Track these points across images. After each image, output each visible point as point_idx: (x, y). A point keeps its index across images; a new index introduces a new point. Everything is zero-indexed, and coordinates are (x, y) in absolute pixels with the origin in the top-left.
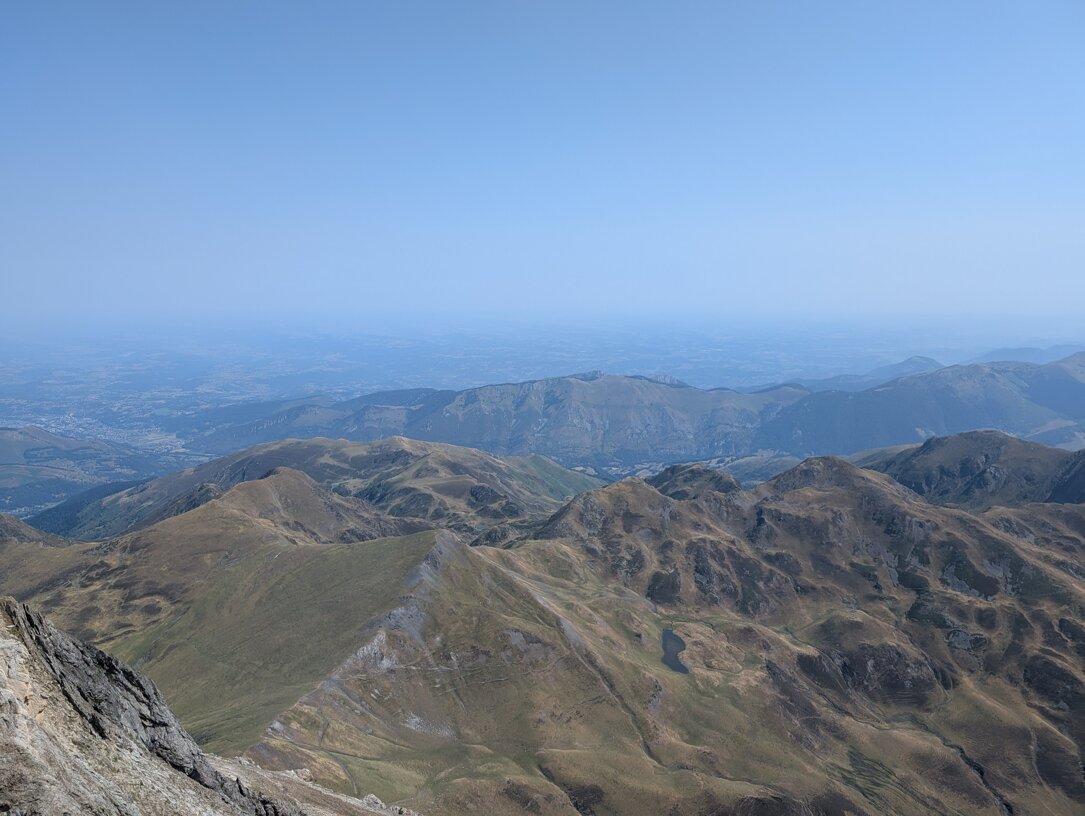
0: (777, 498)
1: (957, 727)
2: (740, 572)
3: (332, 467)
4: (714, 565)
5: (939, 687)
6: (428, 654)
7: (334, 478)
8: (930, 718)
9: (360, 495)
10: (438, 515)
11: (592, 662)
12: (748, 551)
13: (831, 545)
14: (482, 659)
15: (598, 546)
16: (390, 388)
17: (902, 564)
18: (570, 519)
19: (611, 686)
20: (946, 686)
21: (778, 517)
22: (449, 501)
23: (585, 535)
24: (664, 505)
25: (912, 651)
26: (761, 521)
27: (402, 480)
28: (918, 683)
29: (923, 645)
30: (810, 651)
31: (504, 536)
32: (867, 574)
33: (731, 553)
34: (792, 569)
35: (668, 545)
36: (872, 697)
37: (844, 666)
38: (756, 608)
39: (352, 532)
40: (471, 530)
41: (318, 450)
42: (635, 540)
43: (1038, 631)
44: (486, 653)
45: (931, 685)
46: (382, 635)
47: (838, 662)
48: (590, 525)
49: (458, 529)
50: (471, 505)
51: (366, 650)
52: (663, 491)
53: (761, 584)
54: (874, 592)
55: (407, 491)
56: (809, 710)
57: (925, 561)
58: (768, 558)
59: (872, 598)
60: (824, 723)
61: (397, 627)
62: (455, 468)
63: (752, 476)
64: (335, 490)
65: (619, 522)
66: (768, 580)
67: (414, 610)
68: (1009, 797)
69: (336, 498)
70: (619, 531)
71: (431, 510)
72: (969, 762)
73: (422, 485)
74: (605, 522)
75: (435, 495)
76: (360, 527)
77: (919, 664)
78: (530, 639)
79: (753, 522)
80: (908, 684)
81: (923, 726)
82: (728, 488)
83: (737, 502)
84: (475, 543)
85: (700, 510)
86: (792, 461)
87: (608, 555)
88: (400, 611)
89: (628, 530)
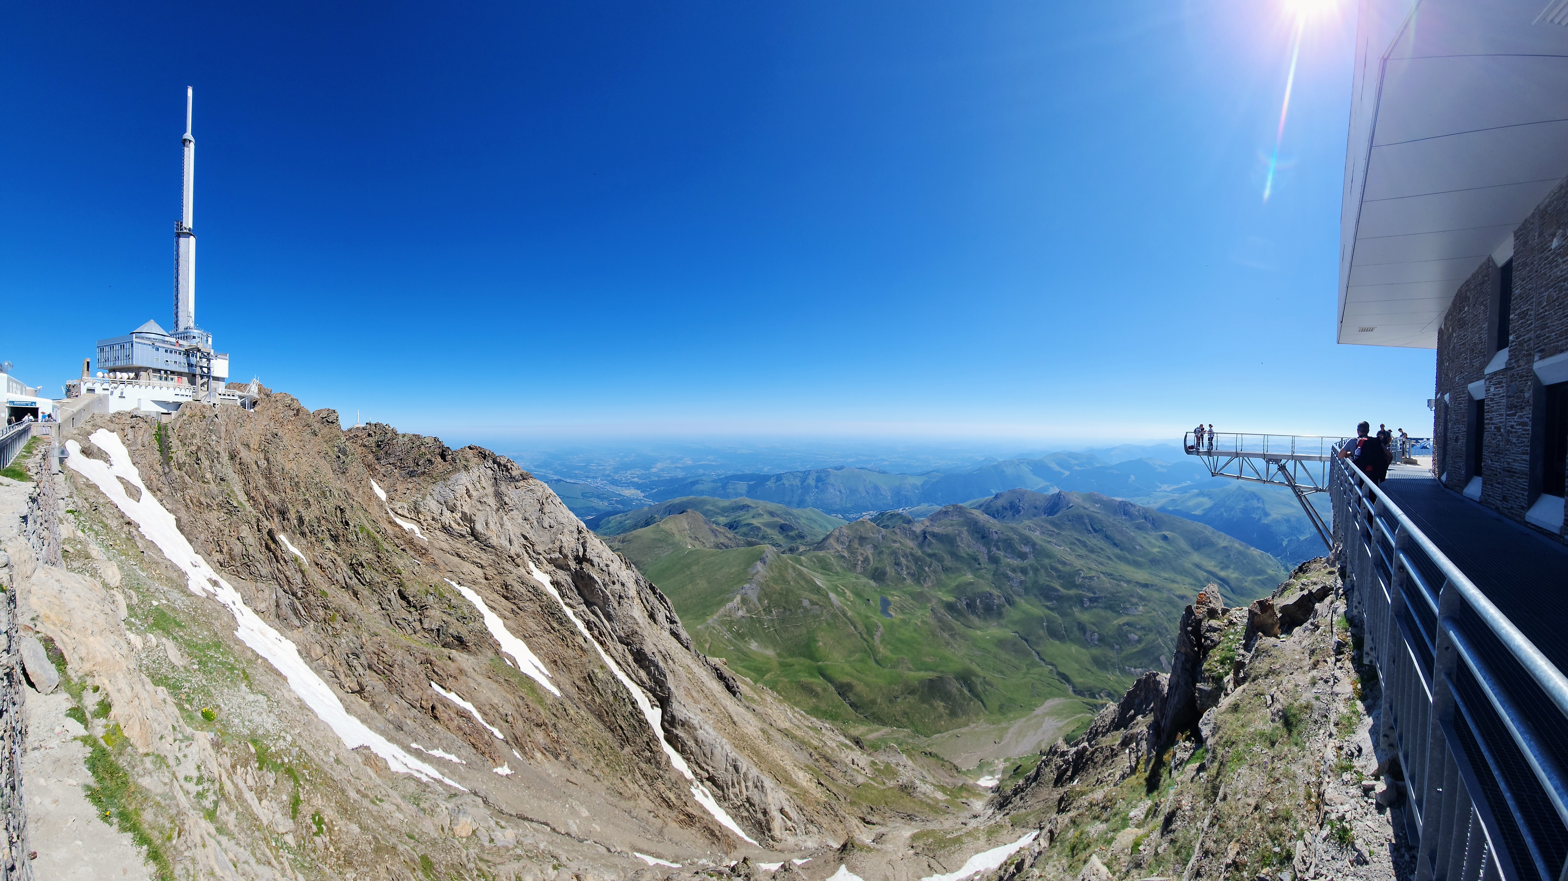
0: (932, 525)
1: (1015, 623)
2: (916, 563)
3: (711, 511)
4: (903, 561)
5: (1007, 606)
6: (761, 609)
7: (712, 516)
8: (1003, 622)
9: (725, 525)
10: (764, 538)
11: (845, 615)
12: (919, 553)
13: (958, 546)
14: (788, 613)
15: (846, 554)
16: (739, 473)
17: (989, 551)
18: (832, 540)
19: (855, 627)
20: (1010, 605)
21: (934, 535)
22: (769, 531)
23: (839, 549)
24: (879, 532)
25: (996, 592)
26: (925, 538)
27: (745, 519)
28: (1000, 606)
29: (1000, 588)
30: (951, 599)
31: (798, 549)
32: (976, 560)
33: (912, 554)
34: (940, 560)
35: (881, 552)
36: (979, 617)
37: (967, 604)
38: (925, 580)
39: (722, 544)
40: (780, 546)
41: (704, 502)
42: (865, 550)
43: (1042, 571)
44: (790, 610)
45: (1004, 606)
46: (738, 598)
47: (964, 603)
48: (842, 543)
49: (774, 545)
50: (780, 533)
51: (730, 605)
52: (878, 525)
53: (927, 569)
54: (978, 566)
55: (749, 525)
56: (951, 629)
57: (998, 549)
58: (930, 556)
59: (978, 569)
60: (959, 634)
61: (746, 594)
62: (772, 514)
63: (919, 516)
64: (714, 522)
65: (856, 541)
66: (930, 566)
67: (754, 585)
68: (1038, 649)
69: (714, 526)
70: (856, 546)
71: (760, 535)
72: (1022, 638)
73: (756, 522)
74: (850, 542)
75: (762, 527)
76: (726, 541)
77: (999, 597)
78: (813, 603)
79: (921, 538)
80: (995, 607)
81: (1001, 626)
82: (909, 522)
83: (914, 529)
84: (783, 553)
85: (896, 534)
86: (937, 508)
87: (852, 559)
88: (747, 586)
89: (861, 545)
